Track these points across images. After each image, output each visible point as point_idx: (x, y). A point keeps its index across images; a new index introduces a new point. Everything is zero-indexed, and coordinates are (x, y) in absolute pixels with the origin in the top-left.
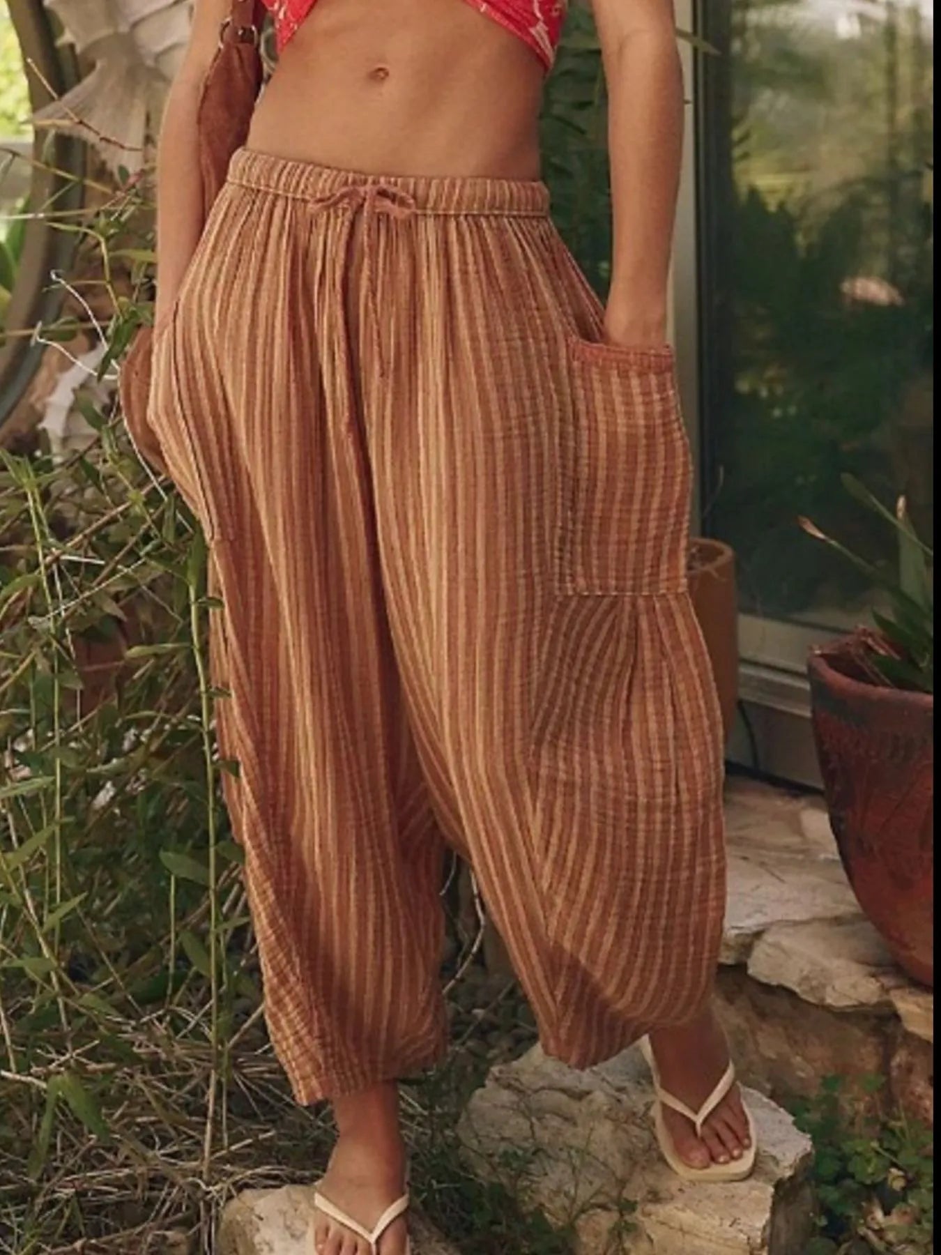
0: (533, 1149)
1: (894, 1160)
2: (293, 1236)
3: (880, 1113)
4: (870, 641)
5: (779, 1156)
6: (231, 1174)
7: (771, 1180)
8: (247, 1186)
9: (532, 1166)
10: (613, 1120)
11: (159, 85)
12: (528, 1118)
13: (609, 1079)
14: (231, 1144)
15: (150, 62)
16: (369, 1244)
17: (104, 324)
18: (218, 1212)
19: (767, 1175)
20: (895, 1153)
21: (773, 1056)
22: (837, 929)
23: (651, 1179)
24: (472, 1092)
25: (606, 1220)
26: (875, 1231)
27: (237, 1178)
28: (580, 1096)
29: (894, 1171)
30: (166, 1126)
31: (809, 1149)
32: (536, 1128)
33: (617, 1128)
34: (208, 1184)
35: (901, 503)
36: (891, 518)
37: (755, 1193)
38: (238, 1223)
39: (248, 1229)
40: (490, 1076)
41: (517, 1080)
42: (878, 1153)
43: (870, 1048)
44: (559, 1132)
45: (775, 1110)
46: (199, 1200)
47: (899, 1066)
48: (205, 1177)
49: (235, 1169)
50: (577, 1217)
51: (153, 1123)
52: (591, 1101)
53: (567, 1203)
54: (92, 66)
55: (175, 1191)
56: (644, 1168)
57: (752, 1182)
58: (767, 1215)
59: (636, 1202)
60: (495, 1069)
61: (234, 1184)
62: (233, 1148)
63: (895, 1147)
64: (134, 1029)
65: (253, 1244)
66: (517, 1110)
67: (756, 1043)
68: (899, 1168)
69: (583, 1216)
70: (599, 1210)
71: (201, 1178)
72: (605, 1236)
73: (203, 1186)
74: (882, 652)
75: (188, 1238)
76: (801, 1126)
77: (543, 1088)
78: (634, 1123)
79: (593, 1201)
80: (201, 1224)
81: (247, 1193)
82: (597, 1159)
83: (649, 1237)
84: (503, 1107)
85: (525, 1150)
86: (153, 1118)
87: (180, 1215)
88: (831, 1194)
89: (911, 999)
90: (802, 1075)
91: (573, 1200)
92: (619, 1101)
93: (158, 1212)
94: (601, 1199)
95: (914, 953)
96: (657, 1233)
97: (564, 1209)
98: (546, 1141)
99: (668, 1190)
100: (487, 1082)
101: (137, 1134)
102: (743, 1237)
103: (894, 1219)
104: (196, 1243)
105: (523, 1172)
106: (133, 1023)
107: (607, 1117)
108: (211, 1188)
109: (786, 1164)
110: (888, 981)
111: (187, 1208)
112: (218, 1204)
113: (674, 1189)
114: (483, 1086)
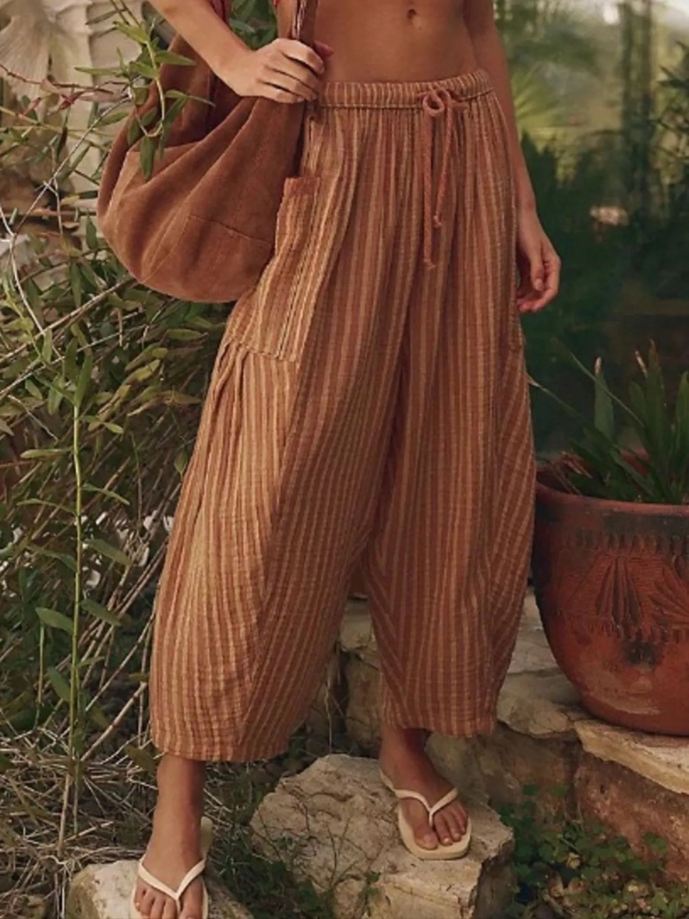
0: (307, 837)
1: (572, 846)
2: (122, 895)
3: (566, 815)
4: (570, 464)
5: (487, 842)
6: (78, 853)
7: (480, 860)
8: (90, 862)
9: (305, 849)
10: (367, 816)
11: (60, 37)
12: (306, 815)
13: (366, 786)
14: (80, 831)
15: (52, 19)
16: (175, 901)
17: (8, 215)
18: (68, 882)
19: (478, 856)
20: (574, 842)
21: (492, 774)
22: (540, 679)
23: (392, 858)
24: (264, 794)
25: (357, 887)
26: (556, 898)
27: (83, 856)
28: (344, 799)
29: (572, 855)
30: (33, 819)
31: (510, 838)
32: (310, 823)
33: (369, 821)
34: (61, 860)
35: (598, 362)
36: (590, 375)
37: (468, 868)
38: (82, 888)
39: (89, 891)
40: (280, 785)
41: (298, 787)
42: (561, 842)
43: (561, 765)
44: (327, 824)
45: (489, 811)
46: (53, 873)
47: (580, 779)
48: (59, 854)
49: (83, 850)
50: (336, 884)
51: (21, 817)
52: (352, 803)
53: (330, 875)
54: (8, 21)
55: (35, 867)
56: (388, 850)
57: (467, 859)
58: (475, 883)
59: (379, 874)
60: (283, 780)
61: (81, 860)
62: (81, 834)
63: (574, 838)
64: (10, 744)
65: (92, 903)
66: (296, 808)
67: (479, 764)
68: (575, 852)
69: (341, 884)
70: (352, 880)
71: (56, 855)
72: (355, 899)
73: (57, 860)
74: (578, 472)
75: (45, 901)
76: (505, 822)
77: (318, 793)
78: (383, 818)
79: (348, 873)
80: (55, 891)
81: (90, 867)
82: (353, 844)
83: (387, 898)
84: (287, 806)
85: (301, 838)
86: (23, 813)
87: (39, 884)
88: (525, 870)
89: (588, 727)
90: (511, 787)
91: (334, 872)
92: (373, 802)
93: (22, 881)
94: (354, 872)
95: (592, 694)
96: (393, 895)
97: (327, 879)
98: (317, 831)
99: (404, 864)
100: (276, 789)
101: (10, 825)
102: (455, 898)
103: (571, 889)
104: (50, 905)
105: (297, 853)
106: (9, 740)
107: (363, 814)
108: (63, 863)
109: (493, 848)
110: (573, 716)
111: (45, 879)
112: (67, 875)
113: (408, 865)
114: (273, 791)
